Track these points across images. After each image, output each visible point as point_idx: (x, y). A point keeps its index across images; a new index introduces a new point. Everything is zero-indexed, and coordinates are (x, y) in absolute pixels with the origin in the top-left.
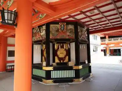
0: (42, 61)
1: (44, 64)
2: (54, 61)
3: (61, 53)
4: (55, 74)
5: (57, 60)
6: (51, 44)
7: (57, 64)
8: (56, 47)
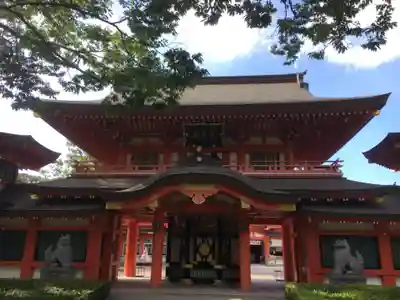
0: (181, 259)
1: (184, 261)
2: (195, 259)
3: (205, 249)
4: (195, 274)
5: (199, 259)
6: (192, 240)
7: (199, 262)
8: (198, 243)
